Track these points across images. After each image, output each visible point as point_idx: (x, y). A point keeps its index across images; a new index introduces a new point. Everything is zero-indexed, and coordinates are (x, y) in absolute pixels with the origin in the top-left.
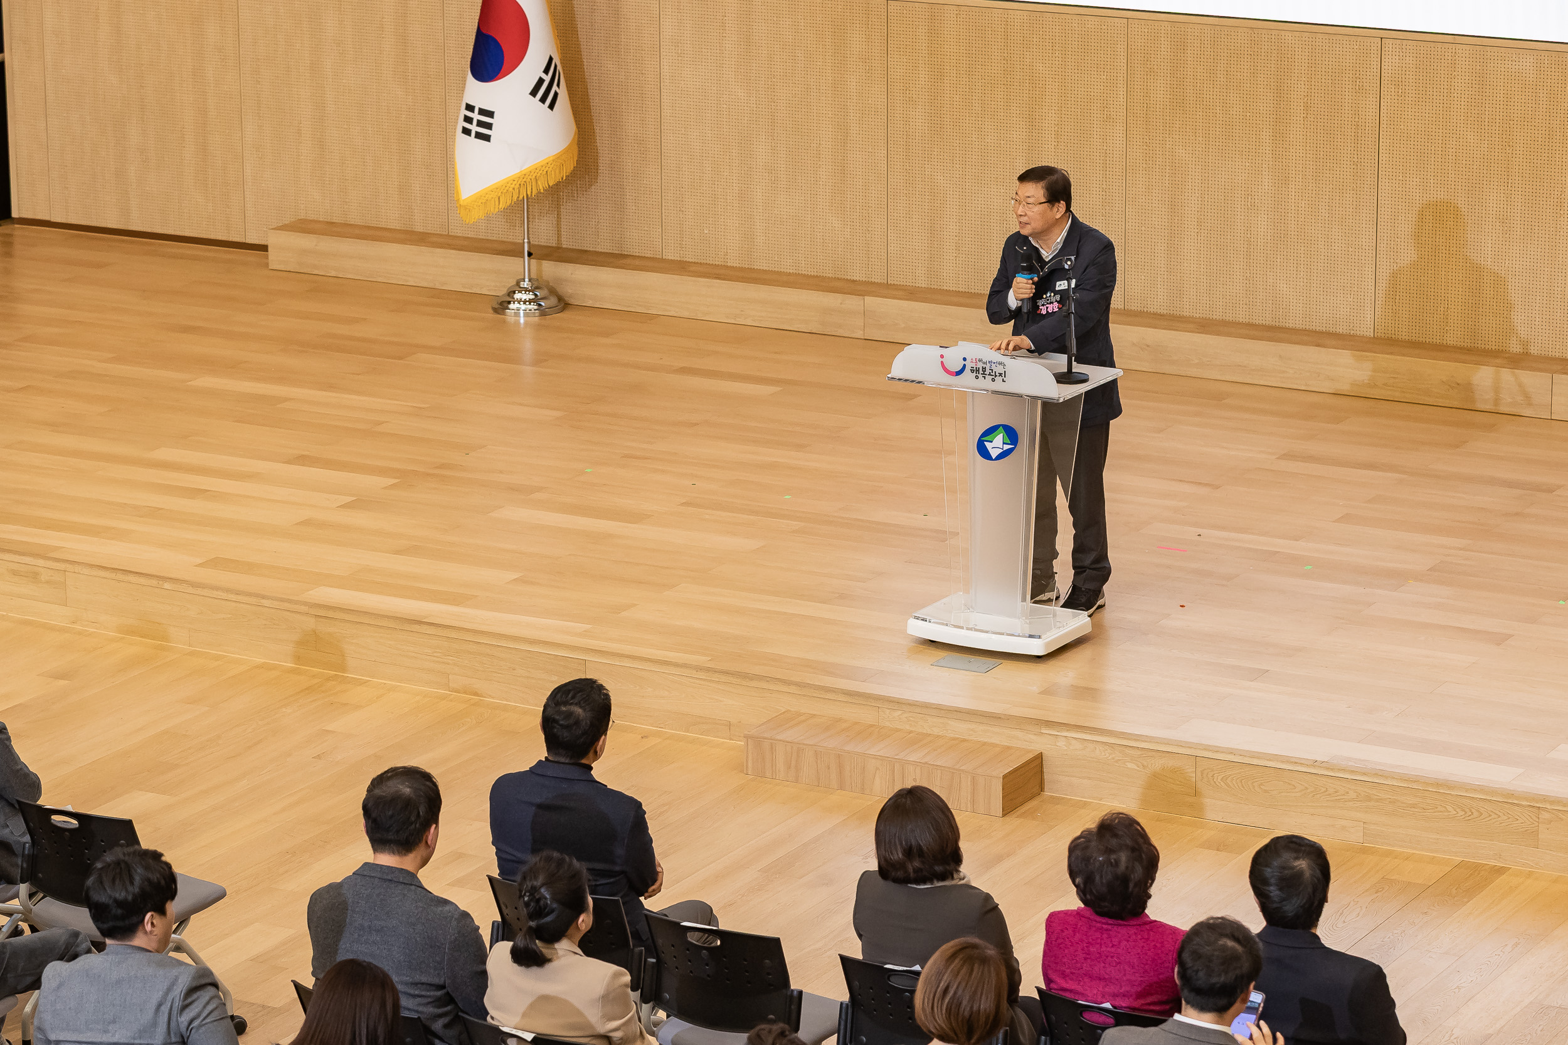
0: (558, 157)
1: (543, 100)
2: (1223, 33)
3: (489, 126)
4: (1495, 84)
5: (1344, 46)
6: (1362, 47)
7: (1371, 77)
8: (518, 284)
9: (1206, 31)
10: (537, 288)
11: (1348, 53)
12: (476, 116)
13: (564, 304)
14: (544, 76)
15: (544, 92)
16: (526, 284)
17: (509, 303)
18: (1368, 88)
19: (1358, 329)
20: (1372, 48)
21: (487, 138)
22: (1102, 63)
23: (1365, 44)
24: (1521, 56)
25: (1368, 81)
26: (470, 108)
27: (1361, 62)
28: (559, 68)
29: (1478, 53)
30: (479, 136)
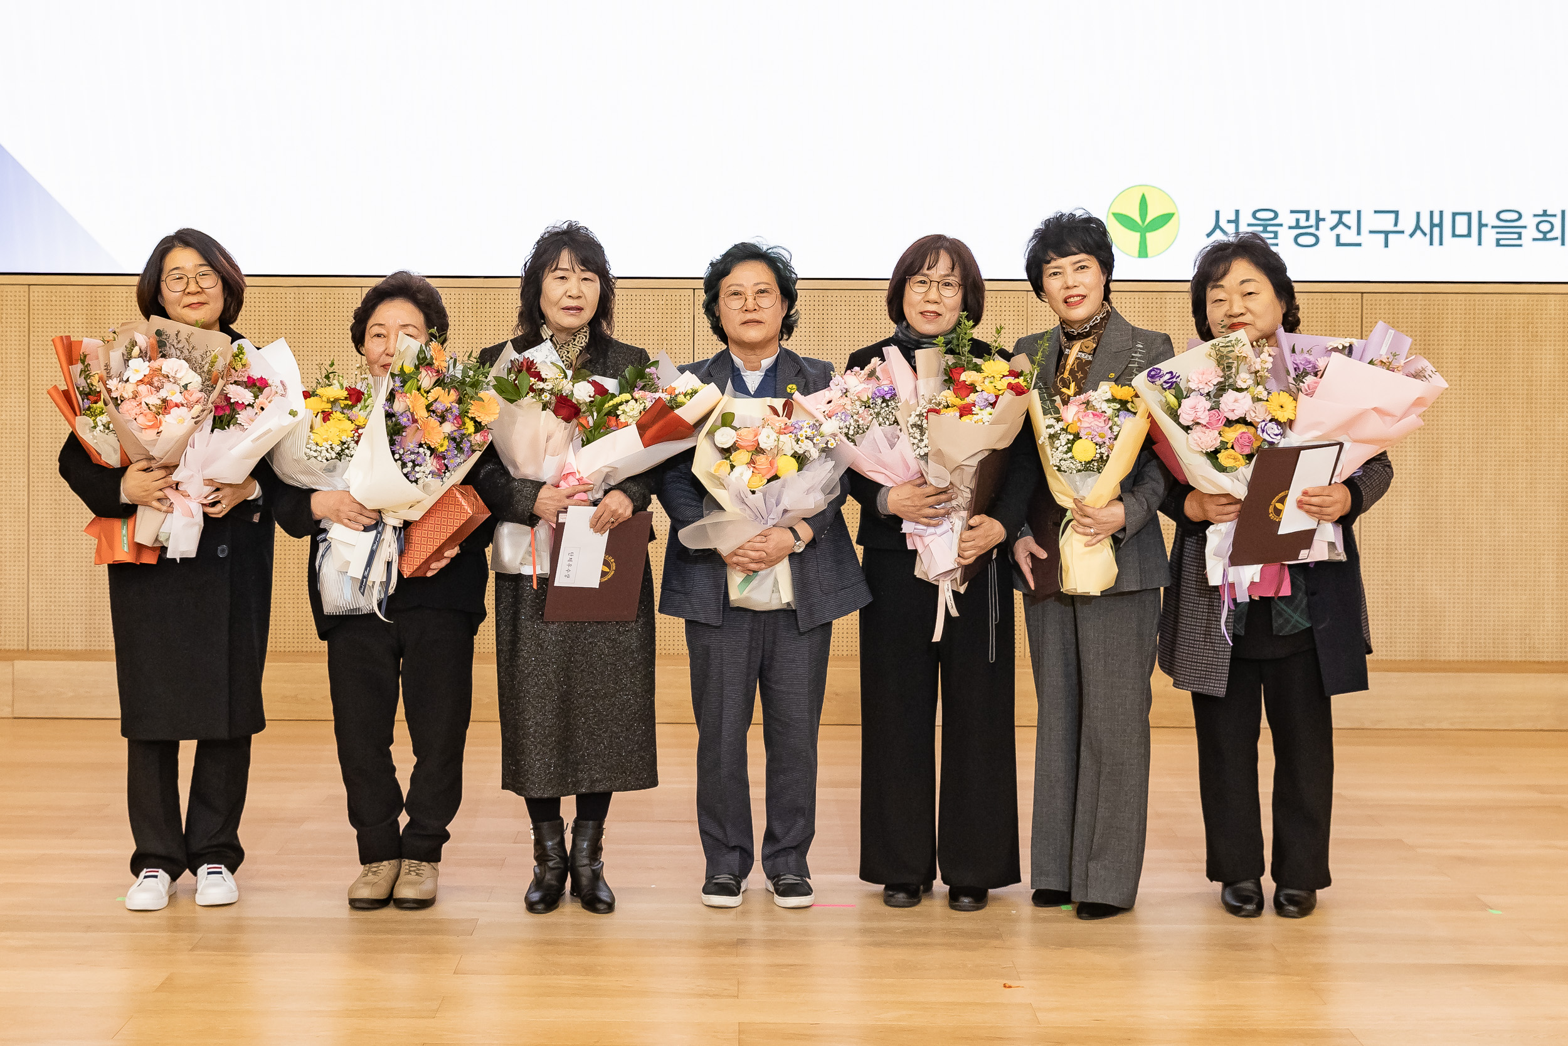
2: (488, 297)
4: (838, 334)
5: (647, 302)
6: (669, 302)
7: (682, 338)
9: (466, 296)
11: (651, 311)
18: (677, 351)
19: (671, 647)
20: (683, 302)
22: (327, 345)
23: (674, 298)
24: (870, 299)
25: (678, 342)
27: (669, 320)
29: (817, 299)
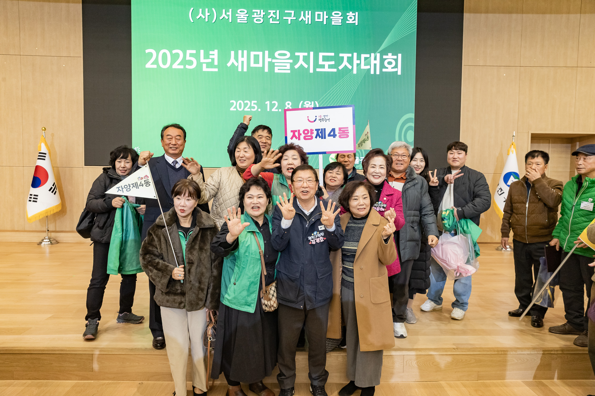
0: (57, 206)
1: (52, 192)
3: (37, 199)
8: (45, 238)
10: (50, 238)
12: (33, 197)
13: (58, 242)
14: (52, 187)
15: (52, 190)
16: (47, 238)
17: (42, 242)
21: (36, 202)
26: (31, 195)
28: (56, 186)
30: (33, 201)
